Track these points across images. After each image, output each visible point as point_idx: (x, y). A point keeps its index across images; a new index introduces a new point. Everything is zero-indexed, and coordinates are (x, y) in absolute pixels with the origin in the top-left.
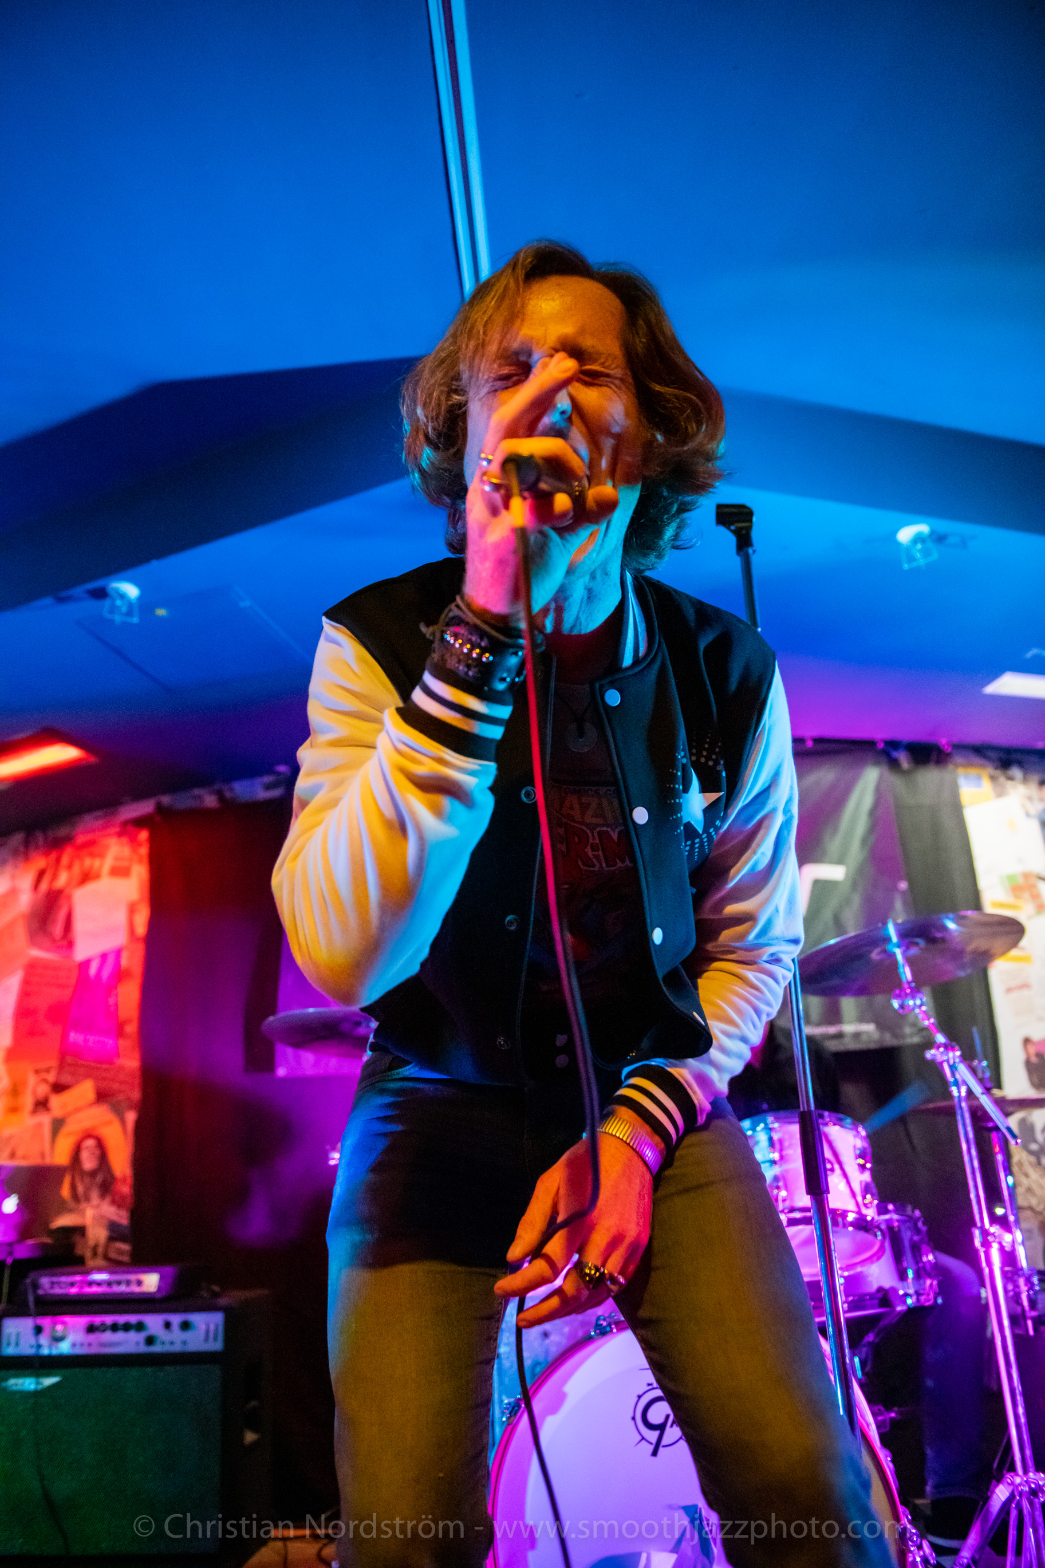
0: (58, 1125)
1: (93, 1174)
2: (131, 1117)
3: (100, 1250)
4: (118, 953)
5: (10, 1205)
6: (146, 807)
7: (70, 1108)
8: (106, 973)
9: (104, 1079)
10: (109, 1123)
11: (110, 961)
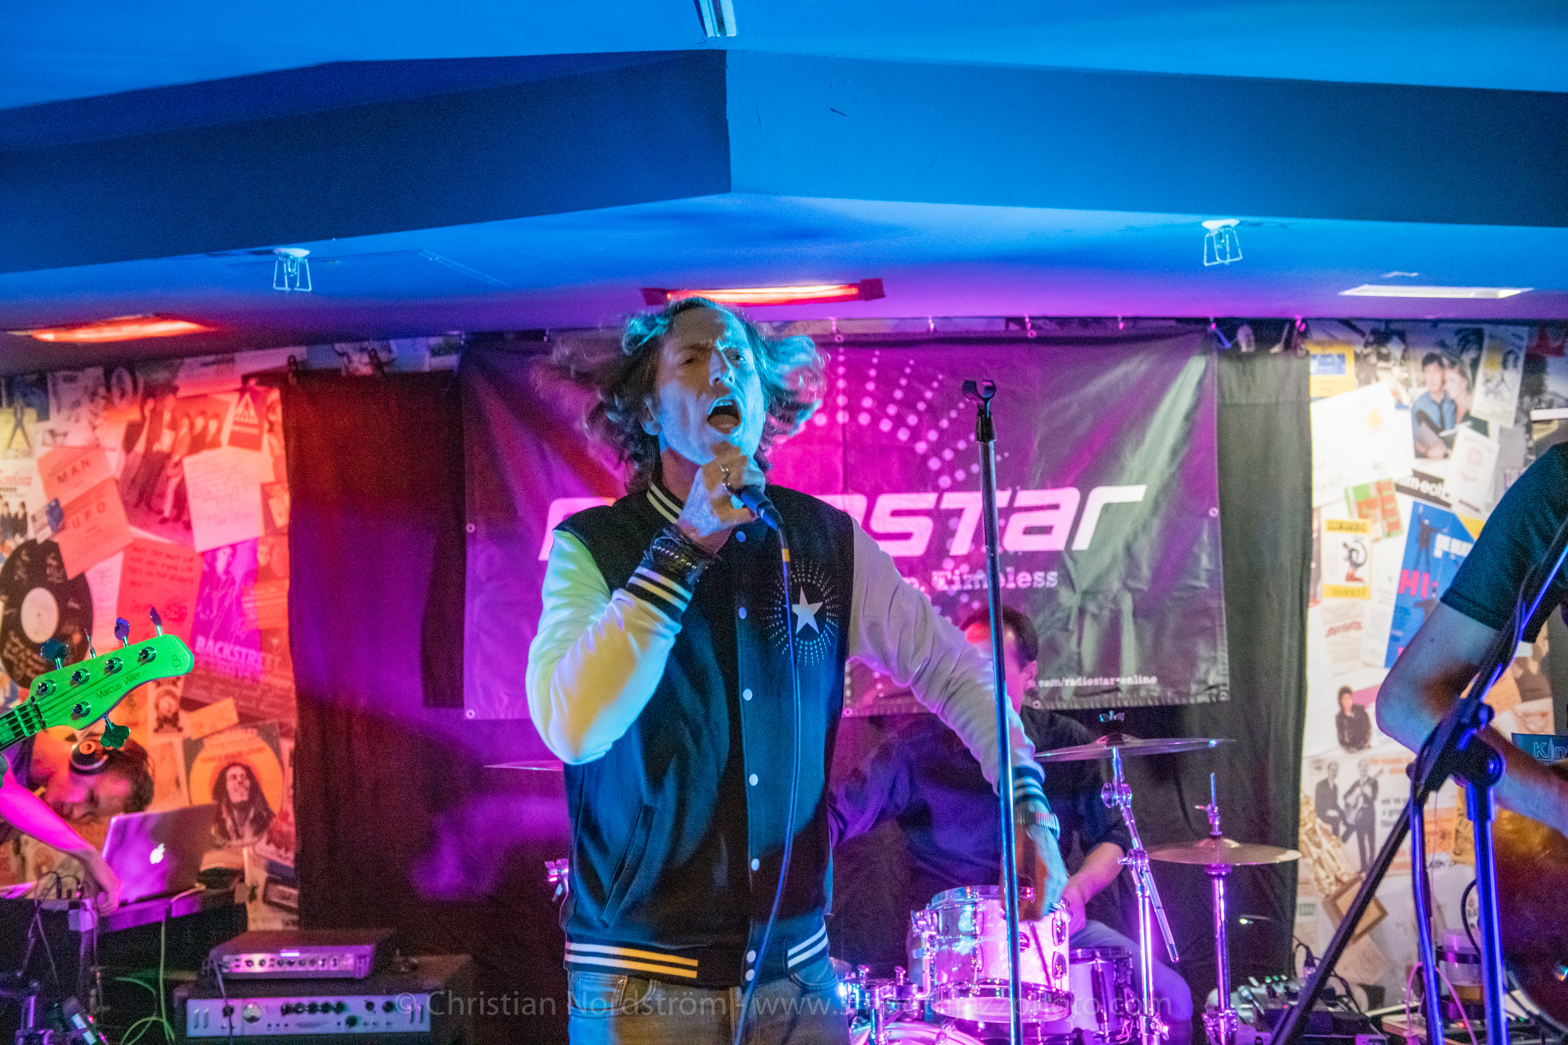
0: (192, 749)
1: (243, 807)
2: (287, 746)
3: (259, 892)
4: (253, 546)
5: (157, 856)
6: (276, 359)
7: (207, 731)
8: (239, 572)
9: (249, 699)
10: (260, 750)
11: (243, 557)
